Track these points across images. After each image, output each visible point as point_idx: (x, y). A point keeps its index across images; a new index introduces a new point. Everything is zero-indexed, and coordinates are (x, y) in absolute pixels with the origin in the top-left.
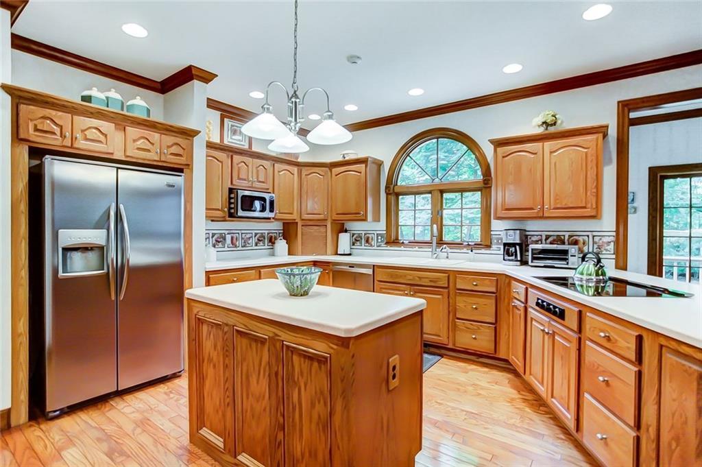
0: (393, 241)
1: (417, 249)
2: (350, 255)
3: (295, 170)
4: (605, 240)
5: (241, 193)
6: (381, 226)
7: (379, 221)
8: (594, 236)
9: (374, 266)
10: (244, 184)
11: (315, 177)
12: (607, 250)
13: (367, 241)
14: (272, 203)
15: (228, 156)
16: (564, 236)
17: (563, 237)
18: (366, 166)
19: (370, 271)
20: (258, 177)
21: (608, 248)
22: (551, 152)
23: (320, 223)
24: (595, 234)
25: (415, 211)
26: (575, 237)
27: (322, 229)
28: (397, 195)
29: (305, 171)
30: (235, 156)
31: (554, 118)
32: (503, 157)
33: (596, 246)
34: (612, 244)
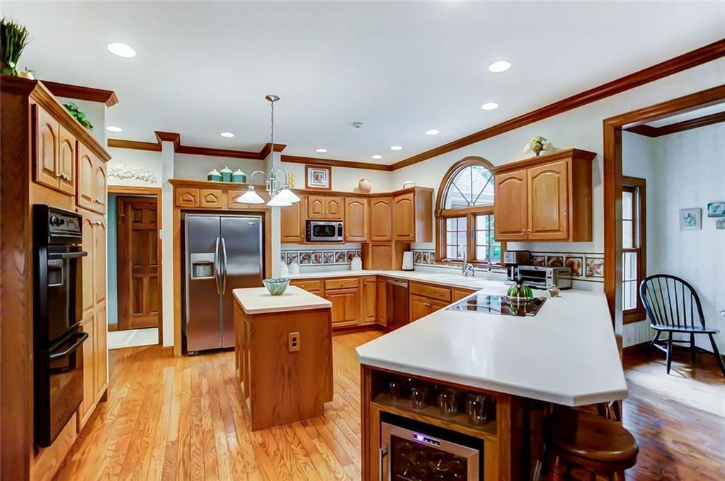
0: (440, 259)
1: (456, 267)
2: (413, 270)
3: (365, 201)
4: (597, 262)
5: (313, 224)
6: (432, 246)
7: (431, 241)
8: (587, 258)
9: (409, 280)
10: (318, 216)
11: (381, 206)
12: (598, 273)
13: (425, 259)
14: (340, 230)
15: (305, 198)
16: (562, 257)
17: (561, 259)
18: (414, 195)
19: (405, 285)
20: (330, 210)
21: (599, 270)
22: (533, 178)
23: (386, 243)
24: (588, 256)
25: (457, 232)
26: (571, 259)
27: (388, 248)
28: (445, 218)
29: (373, 201)
30: (310, 197)
31: (538, 144)
32: (500, 184)
33: (588, 269)
34: (602, 266)
